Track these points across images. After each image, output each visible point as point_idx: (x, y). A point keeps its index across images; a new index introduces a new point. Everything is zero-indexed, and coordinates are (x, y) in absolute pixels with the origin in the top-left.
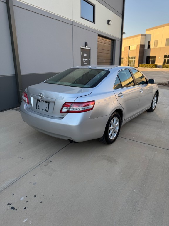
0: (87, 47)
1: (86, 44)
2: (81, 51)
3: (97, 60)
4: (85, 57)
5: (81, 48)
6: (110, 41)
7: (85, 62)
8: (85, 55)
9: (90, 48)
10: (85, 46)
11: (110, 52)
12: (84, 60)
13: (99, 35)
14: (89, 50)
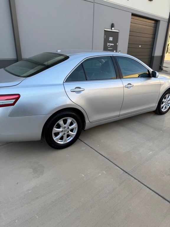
0: (114, 29)
1: (112, 26)
2: (105, 35)
3: (128, 45)
4: (111, 41)
5: (105, 30)
6: (153, 22)
7: (110, 47)
8: (111, 39)
9: (119, 30)
10: (111, 28)
11: (151, 36)
12: (108, 44)
13: (133, 15)
14: (117, 33)
